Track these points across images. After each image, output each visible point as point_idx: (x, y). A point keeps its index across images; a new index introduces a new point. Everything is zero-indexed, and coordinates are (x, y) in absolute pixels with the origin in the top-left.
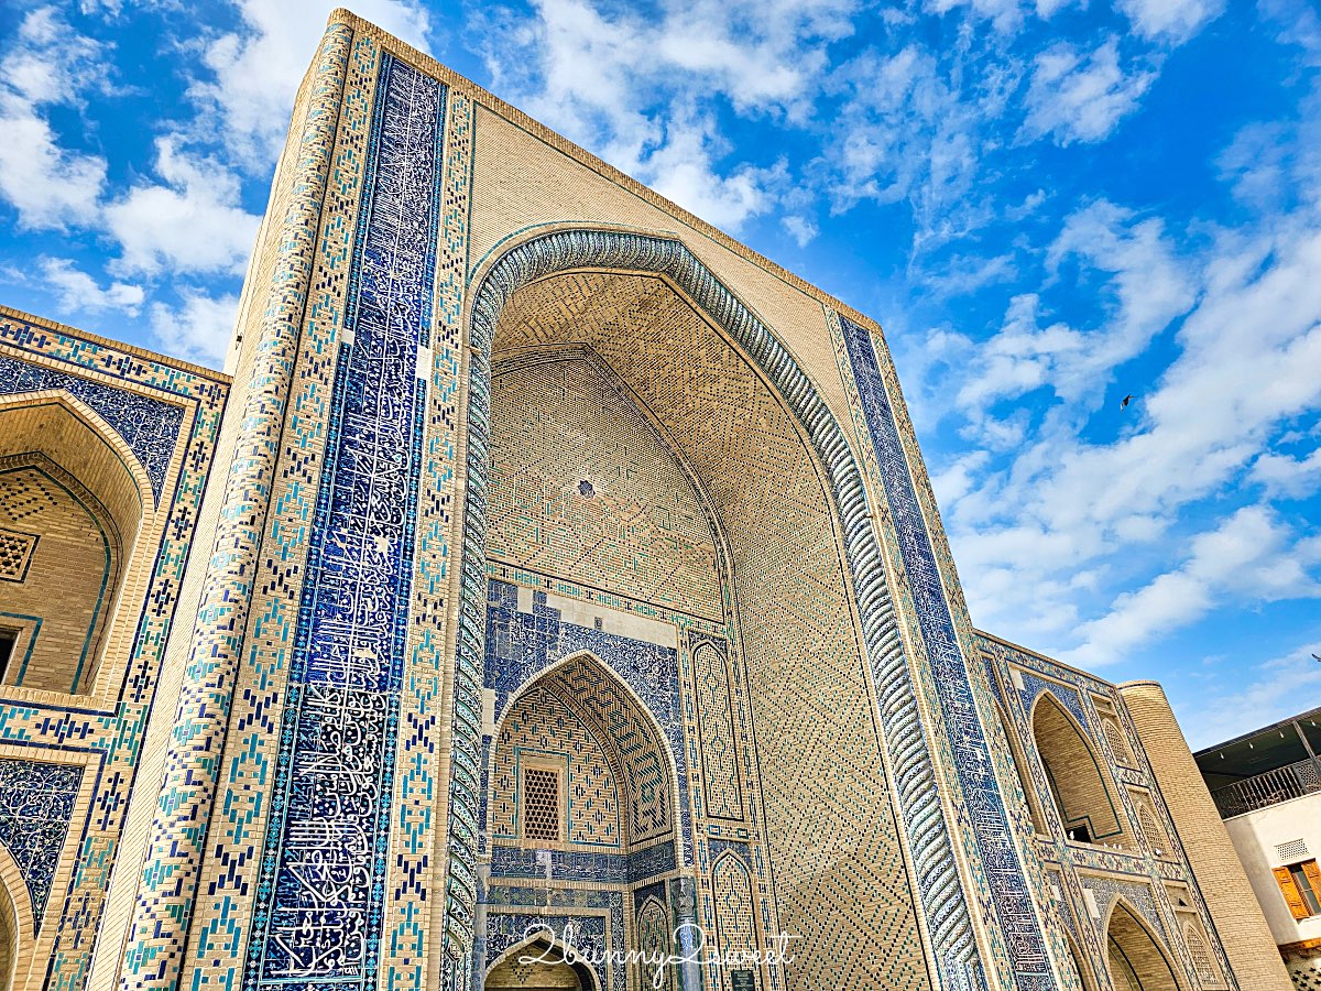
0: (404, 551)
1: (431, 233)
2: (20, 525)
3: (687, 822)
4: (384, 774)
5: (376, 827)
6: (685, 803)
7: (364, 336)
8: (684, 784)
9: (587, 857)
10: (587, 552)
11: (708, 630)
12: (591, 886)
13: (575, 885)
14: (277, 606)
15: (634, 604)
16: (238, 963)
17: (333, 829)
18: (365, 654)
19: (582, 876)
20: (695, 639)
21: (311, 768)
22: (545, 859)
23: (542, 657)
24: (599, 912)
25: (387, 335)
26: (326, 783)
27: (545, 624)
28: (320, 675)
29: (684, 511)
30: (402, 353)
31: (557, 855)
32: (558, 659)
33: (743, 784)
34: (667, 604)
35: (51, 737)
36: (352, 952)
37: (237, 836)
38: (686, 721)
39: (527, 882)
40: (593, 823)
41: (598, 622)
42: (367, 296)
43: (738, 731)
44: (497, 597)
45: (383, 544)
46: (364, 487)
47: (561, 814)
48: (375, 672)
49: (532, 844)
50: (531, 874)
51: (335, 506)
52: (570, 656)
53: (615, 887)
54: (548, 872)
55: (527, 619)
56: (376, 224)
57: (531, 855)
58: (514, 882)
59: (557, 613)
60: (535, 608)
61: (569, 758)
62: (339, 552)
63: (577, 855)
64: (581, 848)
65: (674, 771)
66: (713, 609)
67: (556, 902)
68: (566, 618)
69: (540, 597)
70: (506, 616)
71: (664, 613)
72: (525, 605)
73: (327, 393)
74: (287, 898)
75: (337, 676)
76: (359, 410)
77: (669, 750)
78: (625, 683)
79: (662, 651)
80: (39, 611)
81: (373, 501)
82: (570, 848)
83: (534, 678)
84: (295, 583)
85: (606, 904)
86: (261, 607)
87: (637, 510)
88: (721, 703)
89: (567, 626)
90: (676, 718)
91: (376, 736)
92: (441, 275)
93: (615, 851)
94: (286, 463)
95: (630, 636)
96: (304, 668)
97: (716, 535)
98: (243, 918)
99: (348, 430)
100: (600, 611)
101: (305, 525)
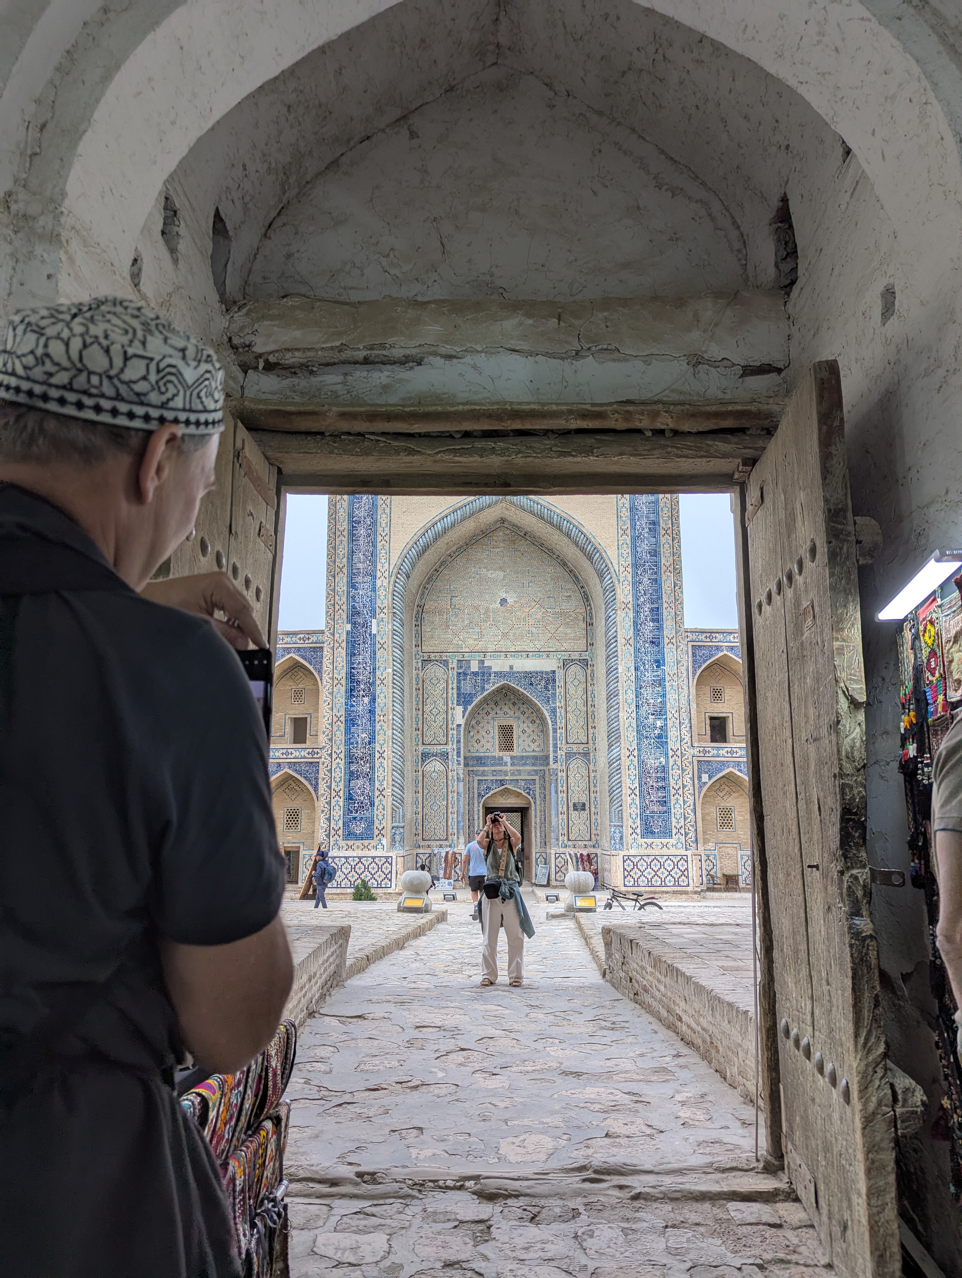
0: (373, 700)
1: (374, 563)
2: (300, 686)
3: (555, 745)
4: (372, 768)
5: (372, 781)
6: (555, 739)
7: (354, 624)
8: (555, 731)
9: (527, 757)
10: (505, 635)
11: (576, 656)
12: (528, 768)
13: (521, 768)
14: (339, 727)
15: (531, 654)
16: (341, 813)
17: (360, 782)
18: (364, 735)
19: (524, 764)
20: (566, 664)
21: (353, 768)
22: (507, 759)
23: (483, 689)
24: (533, 778)
25: (360, 620)
26: (358, 771)
27: (484, 673)
28: (352, 743)
29: (566, 594)
30: (366, 625)
31: (512, 758)
32: (490, 688)
33: (590, 727)
34: (551, 650)
35: (310, 756)
36: (367, 810)
37: (337, 786)
38: (558, 704)
39: (499, 768)
40: (531, 744)
41: (511, 667)
42: (354, 607)
43: (589, 704)
44: (461, 667)
45: (366, 700)
46: (358, 682)
47: (515, 741)
48: (367, 740)
49: (501, 754)
50: (501, 765)
51: (351, 692)
52: (497, 686)
53: (542, 768)
54: (509, 764)
55: (475, 674)
56: (354, 571)
57: (501, 758)
58: (493, 768)
59: (490, 668)
60: (479, 668)
61: (519, 718)
62: (353, 706)
63: (523, 757)
64: (524, 754)
65: (550, 726)
66: (582, 644)
67: (512, 774)
68: (493, 670)
69: (482, 662)
70: (465, 674)
71: (548, 653)
72: (474, 667)
73: (344, 653)
74: (351, 799)
75: (357, 743)
76: (355, 655)
77: (548, 718)
78: (525, 692)
79: (547, 673)
80: (310, 711)
81: (362, 686)
82: (519, 754)
83: (479, 698)
84: (343, 719)
85: (537, 774)
86: (335, 728)
87: (534, 604)
88: (580, 691)
89: (495, 673)
90: (553, 703)
91: (370, 758)
92: (379, 583)
93: (542, 754)
94: (336, 682)
95: (528, 670)
96: (348, 742)
97: (587, 601)
98: (341, 804)
99: (353, 664)
100: (511, 661)
101: (343, 700)
